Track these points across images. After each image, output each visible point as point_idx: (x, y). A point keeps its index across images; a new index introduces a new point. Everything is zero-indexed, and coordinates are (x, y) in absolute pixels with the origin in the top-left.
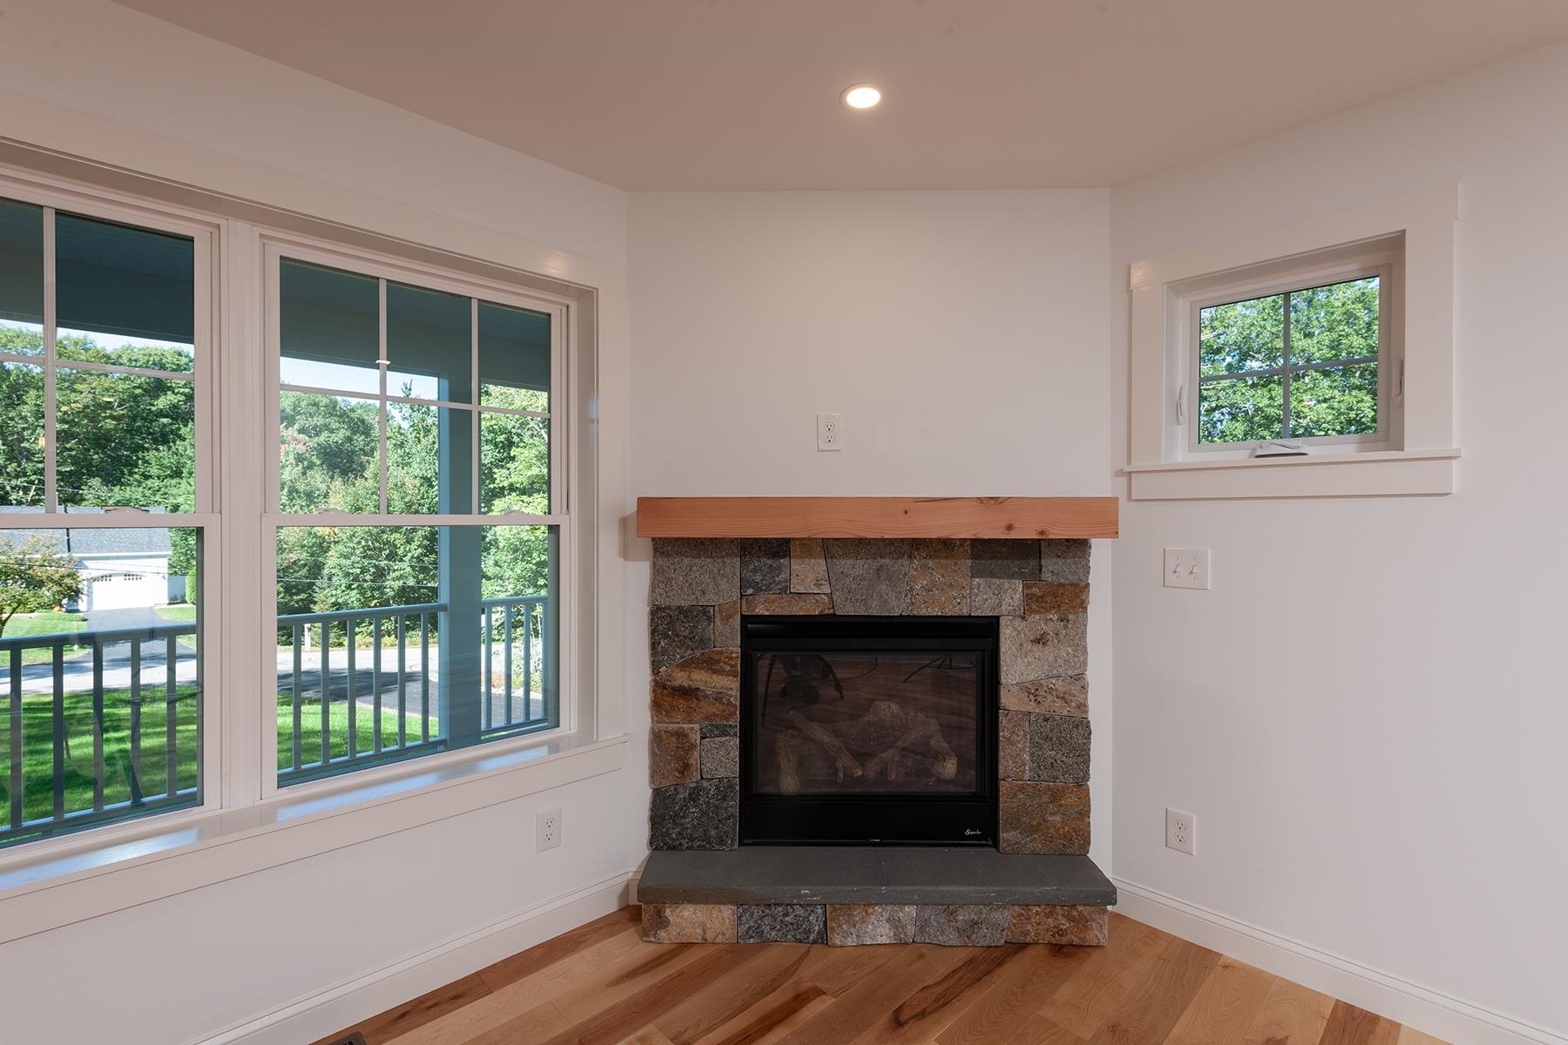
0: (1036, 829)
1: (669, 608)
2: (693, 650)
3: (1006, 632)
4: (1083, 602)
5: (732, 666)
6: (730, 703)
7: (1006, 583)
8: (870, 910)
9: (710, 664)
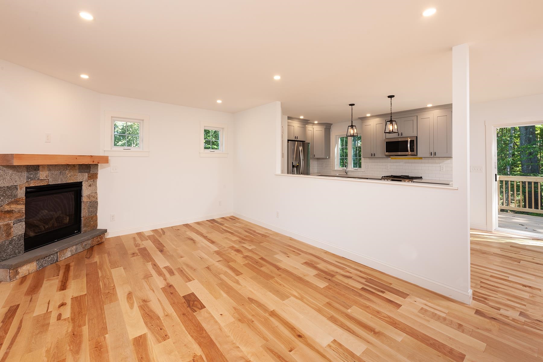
0: (89, 226)
1: (4, 187)
2: (11, 199)
3: (84, 184)
4: (97, 177)
5: (23, 202)
6: (23, 212)
7: (84, 174)
8: (67, 250)
9: (17, 202)
